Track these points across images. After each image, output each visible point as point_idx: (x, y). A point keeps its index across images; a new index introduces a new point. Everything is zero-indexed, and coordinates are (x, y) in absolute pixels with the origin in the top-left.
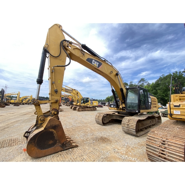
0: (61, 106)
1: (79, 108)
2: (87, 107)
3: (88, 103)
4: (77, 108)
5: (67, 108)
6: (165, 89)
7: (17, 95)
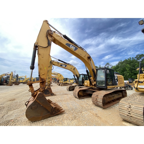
0: (51, 83)
1: (62, 84)
2: (67, 84)
3: (67, 81)
4: (61, 84)
5: (55, 85)
6: (123, 70)
7: (24, 78)
